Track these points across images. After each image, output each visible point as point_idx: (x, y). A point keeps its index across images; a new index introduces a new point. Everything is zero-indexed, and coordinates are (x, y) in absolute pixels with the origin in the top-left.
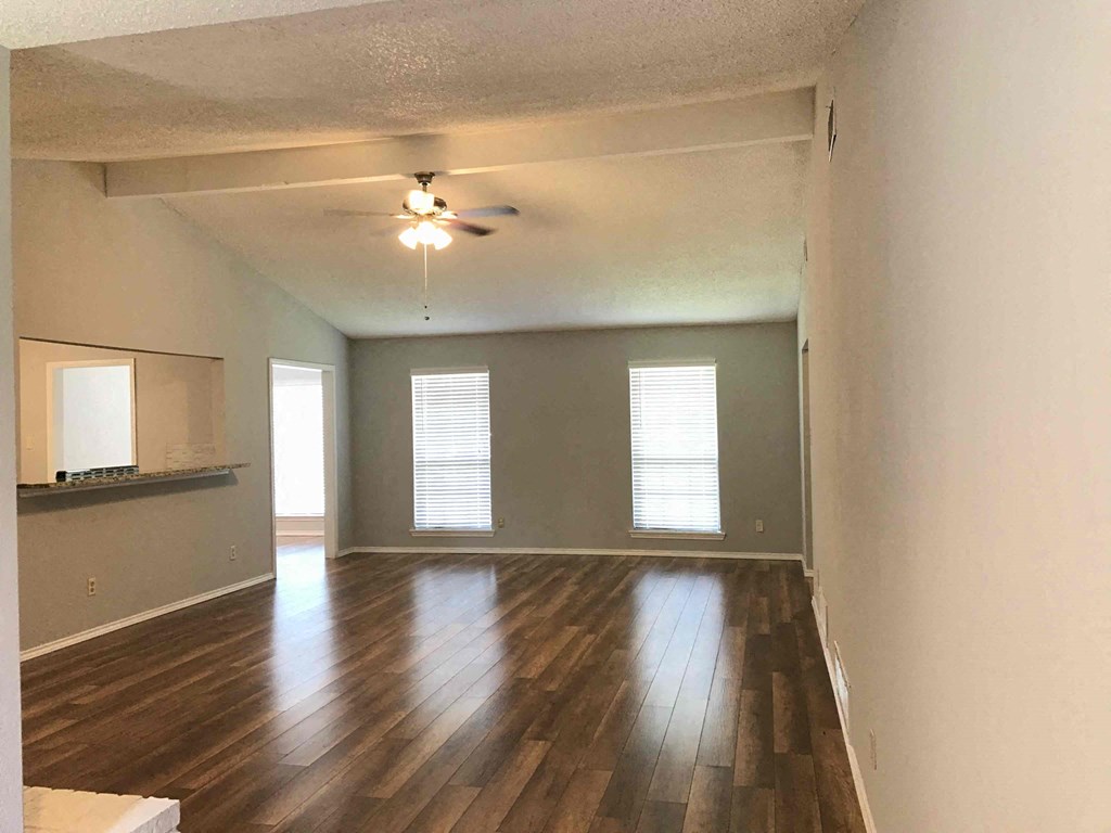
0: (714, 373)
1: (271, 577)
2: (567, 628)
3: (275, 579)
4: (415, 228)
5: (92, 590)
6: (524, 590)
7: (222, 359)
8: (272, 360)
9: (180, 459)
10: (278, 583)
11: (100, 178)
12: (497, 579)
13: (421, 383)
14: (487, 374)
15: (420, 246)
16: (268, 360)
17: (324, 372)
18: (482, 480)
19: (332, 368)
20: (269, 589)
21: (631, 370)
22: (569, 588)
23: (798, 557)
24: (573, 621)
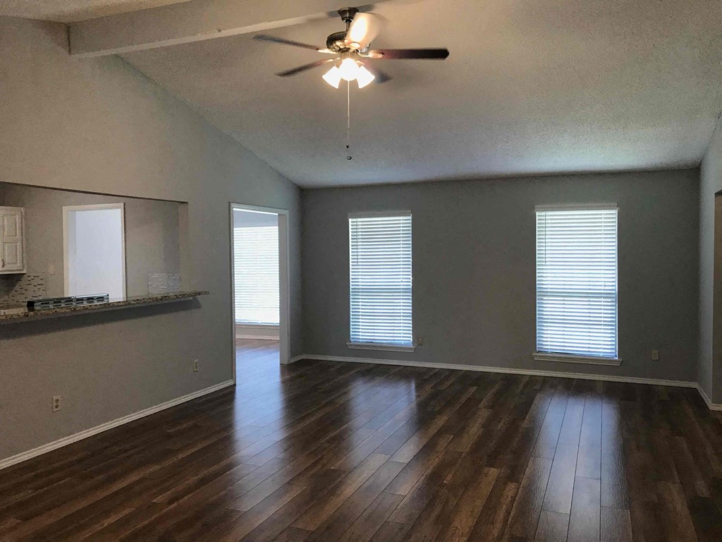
0: (616, 216)
1: (232, 383)
2: (486, 469)
3: (235, 384)
4: (338, 67)
5: (57, 407)
6: (440, 413)
7: (186, 203)
8: (232, 205)
9: (159, 286)
10: (237, 388)
11: (64, 36)
12: (418, 396)
13: (356, 225)
14: (410, 218)
15: (343, 83)
16: (230, 203)
17: (279, 215)
18: (404, 306)
19: (286, 212)
20: (228, 396)
21: (537, 214)
22: (483, 414)
23: (694, 385)
24: (492, 460)
